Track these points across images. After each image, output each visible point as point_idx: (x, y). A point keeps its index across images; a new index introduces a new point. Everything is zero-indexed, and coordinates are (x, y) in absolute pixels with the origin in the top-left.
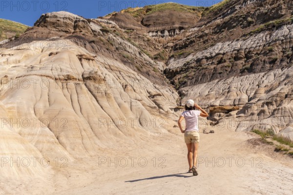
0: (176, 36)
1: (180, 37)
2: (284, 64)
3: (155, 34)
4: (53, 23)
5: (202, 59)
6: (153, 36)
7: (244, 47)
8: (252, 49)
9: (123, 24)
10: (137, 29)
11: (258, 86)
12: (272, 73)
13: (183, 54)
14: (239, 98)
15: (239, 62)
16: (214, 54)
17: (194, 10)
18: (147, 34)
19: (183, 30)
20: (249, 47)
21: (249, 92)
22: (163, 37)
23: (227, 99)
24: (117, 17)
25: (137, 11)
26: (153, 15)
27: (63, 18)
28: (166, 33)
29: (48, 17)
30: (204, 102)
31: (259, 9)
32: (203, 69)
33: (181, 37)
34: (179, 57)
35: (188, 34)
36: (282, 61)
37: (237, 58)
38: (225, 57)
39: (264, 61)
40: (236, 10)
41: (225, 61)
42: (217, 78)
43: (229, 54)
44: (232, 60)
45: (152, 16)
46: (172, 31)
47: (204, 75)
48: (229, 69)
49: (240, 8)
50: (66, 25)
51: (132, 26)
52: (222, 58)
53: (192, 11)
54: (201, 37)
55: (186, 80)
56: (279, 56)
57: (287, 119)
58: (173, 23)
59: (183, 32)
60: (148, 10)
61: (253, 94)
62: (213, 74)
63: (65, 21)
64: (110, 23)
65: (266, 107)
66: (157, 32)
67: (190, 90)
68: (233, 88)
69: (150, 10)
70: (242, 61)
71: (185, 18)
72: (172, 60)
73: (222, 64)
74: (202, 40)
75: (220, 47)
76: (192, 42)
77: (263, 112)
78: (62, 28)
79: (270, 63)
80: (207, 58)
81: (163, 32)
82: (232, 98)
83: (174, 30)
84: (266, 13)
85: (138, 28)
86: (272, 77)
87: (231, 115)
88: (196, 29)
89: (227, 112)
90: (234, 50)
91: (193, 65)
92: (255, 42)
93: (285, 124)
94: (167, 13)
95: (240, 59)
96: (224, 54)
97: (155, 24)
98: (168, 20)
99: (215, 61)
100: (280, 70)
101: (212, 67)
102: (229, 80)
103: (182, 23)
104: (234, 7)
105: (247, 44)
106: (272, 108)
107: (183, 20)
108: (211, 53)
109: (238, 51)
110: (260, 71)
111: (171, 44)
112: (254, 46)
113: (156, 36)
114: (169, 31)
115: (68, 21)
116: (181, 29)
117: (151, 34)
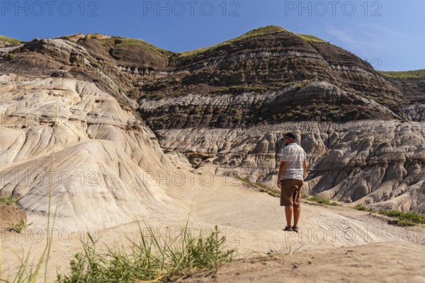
0: (145, 76)
1: (150, 78)
2: (244, 125)
3: (124, 69)
4: (51, 52)
5: (176, 106)
6: (123, 71)
7: (213, 104)
8: (219, 107)
9: (92, 52)
10: (106, 60)
11: (225, 139)
12: (235, 131)
13: (155, 96)
14: (211, 147)
15: (208, 116)
16: (186, 104)
17: (162, 53)
18: (117, 67)
19: (153, 72)
20: (217, 104)
21: (219, 144)
22: (132, 74)
23: (202, 146)
24: (86, 43)
25: (106, 39)
26: (124, 48)
27: (61, 48)
28: (136, 71)
29: (45, 44)
30: (183, 147)
31: (224, 72)
32: (177, 116)
33: (152, 78)
34: (151, 98)
35: (158, 77)
36: (242, 122)
37: (206, 112)
38: (197, 110)
39: (229, 120)
40: (204, 66)
41: (197, 113)
42: (190, 127)
43: (200, 107)
44: (203, 113)
45: (122, 50)
46: (142, 70)
47: (178, 122)
48: (200, 121)
49: (208, 65)
50: (64, 56)
51: (102, 56)
52: (194, 110)
53: (160, 54)
54: (171, 83)
55: (161, 123)
56: (240, 118)
57: (250, 169)
58: (144, 62)
59: (153, 74)
60: (117, 42)
61: (222, 146)
62: (187, 123)
63: (63, 51)
64: (80, 49)
65: (235, 159)
66: (127, 67)
67: (166, 134)
68: (206, 139)
69: (119, 42)
70: (210, 116)
71: (154, 60)
72: (144, 100)
73: (195, 115)
74: (172, 87)
75: (191, 99)
76: (163, 87)
77: (233, 162)
78: (59, 58)
79: (233, 122)
80: (180, 106)
81: (133, 69)
82: (207, 147)
83: (144, 70)
84: (230, 77)
85: (107, 58)
86: (235, 135)
87: (209, 161)
88: (165, 73)
89: (204, 158)
90: (205, 105)
91: (167, 110)
92: (222, 101)
93: (249, 173)
94: (137, 50)
95: (209, 113)
96: (195, 106)
97: (125, 59)
98: (139, 58)
99: (188, 111)
100: (241, 130)
101: (186, 115)
102: (202, 131)
103: (152, 63)
104: (203, 63)
105: (215, 101)
106: (240, 160)
107: (153, 61)
108: (184, 103)
109: (208, 106)
110: (226, 128)
111: (141, 83)
112: (221, 104)
113: (126, 71)
114: (139, 70)
115: (67, 53)
116: (150, 69)
117: (121, 68)
